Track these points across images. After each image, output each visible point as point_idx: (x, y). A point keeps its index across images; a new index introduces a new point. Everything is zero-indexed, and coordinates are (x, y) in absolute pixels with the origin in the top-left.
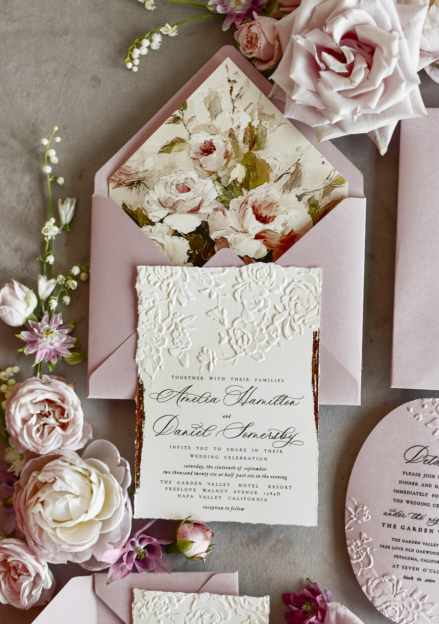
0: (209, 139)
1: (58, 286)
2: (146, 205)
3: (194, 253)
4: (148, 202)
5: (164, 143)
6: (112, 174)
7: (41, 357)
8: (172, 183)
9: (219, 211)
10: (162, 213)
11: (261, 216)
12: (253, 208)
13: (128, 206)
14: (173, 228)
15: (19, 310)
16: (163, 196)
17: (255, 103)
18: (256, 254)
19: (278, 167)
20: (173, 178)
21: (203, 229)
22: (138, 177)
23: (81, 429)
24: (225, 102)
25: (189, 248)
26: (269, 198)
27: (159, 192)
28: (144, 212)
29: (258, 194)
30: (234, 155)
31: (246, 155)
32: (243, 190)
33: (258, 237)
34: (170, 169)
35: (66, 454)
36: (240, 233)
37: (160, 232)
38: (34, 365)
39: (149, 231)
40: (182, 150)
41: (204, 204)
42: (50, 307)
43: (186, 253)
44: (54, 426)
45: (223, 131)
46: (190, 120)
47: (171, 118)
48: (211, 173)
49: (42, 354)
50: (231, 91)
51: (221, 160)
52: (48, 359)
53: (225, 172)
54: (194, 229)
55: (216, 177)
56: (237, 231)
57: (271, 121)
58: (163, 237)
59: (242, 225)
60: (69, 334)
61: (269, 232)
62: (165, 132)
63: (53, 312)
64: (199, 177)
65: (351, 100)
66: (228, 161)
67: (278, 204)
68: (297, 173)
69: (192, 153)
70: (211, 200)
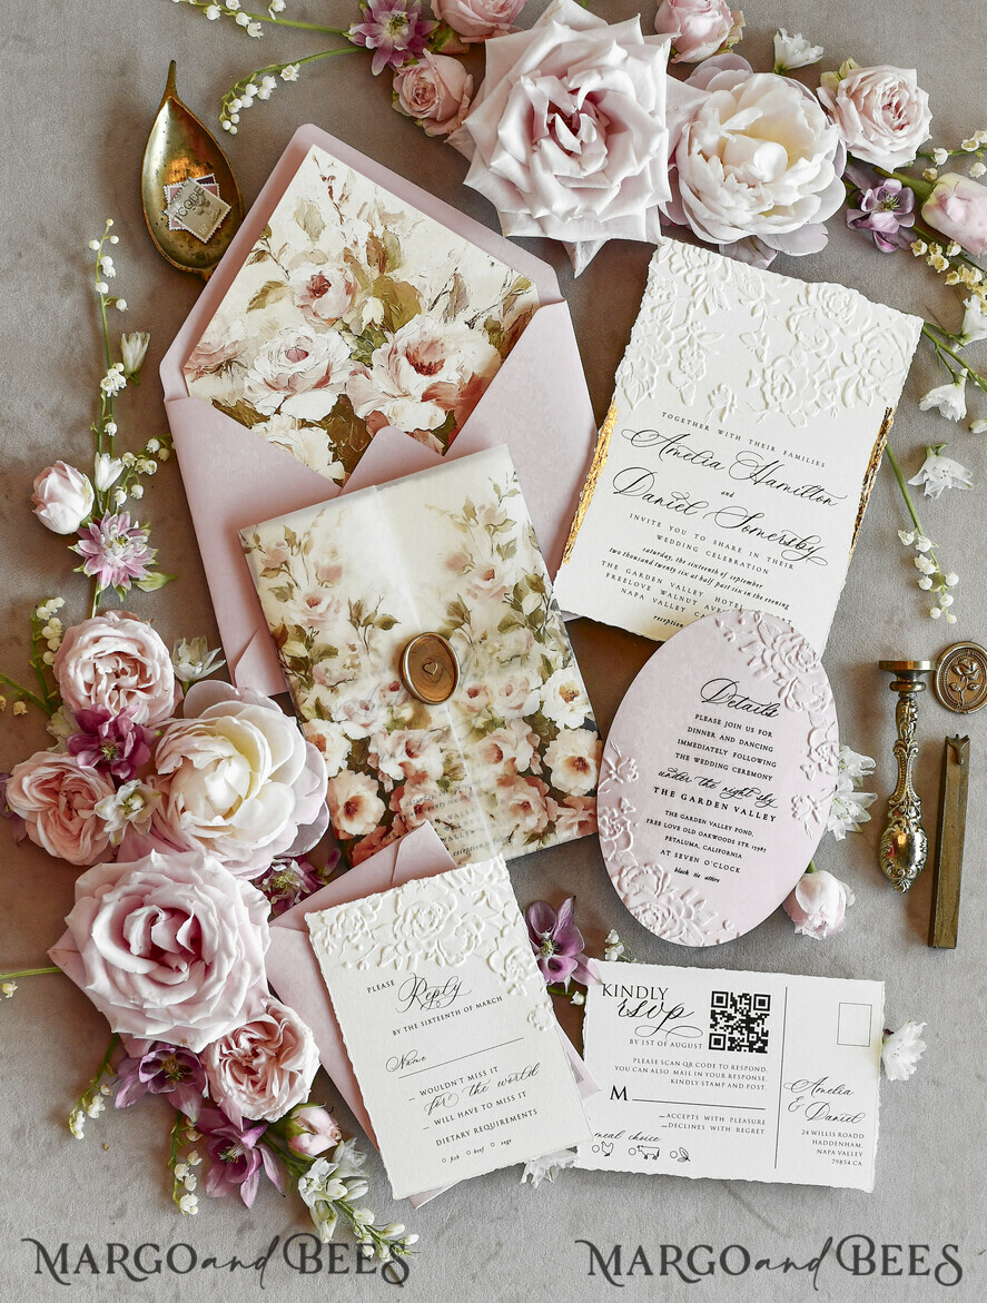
2: (248, 395)
3: (339, 445)
4: (250, 388)
5: (252, 296)
6: (185, 359)
8: (279, 351)
9: (359, 374)
10: (276, 398)
11: (423, 366)
12: (407, 357)
13: (222, 402)
14: (298, 418)
16: (270, 373)
17: (371, 202)
18: (430, 424)
19: (428, 288)
20: (279, 343)
21: (343, 407)
22: (225, 356)
24: (326, 210)
25: (329, 440)
26: (428, 335)
27: (262, 369)
28: (247, 405)
29: (408, 334)
30: (359, 287)
31: (376, 283)
32: (387, 333)
33: (426, 397)
34: (270, 330)
36: (398, 399)
37: (280, 427)
39: (264, 430)
40: (281, 298)
41: (334, 370)
43: (328, 449)
45: (334, 254)
46: (281, 252)
47: (252, 255)
48: (332, 322)
50: (331, 193)
51: (343, 299)
53: (353, 315)
54: (330, 411)
55: (341, 325)
56: (394, 397)
57: (400, 222)
58: (286, 434)
59: (399, 387)
61: (441, 386)
62: (250, 278)
64: (317, 331)
65: (570, 192)
66: (353, 297)
67: (442, 341)
68: (459, 288)
69: (296, 298)
70: (343, 361)
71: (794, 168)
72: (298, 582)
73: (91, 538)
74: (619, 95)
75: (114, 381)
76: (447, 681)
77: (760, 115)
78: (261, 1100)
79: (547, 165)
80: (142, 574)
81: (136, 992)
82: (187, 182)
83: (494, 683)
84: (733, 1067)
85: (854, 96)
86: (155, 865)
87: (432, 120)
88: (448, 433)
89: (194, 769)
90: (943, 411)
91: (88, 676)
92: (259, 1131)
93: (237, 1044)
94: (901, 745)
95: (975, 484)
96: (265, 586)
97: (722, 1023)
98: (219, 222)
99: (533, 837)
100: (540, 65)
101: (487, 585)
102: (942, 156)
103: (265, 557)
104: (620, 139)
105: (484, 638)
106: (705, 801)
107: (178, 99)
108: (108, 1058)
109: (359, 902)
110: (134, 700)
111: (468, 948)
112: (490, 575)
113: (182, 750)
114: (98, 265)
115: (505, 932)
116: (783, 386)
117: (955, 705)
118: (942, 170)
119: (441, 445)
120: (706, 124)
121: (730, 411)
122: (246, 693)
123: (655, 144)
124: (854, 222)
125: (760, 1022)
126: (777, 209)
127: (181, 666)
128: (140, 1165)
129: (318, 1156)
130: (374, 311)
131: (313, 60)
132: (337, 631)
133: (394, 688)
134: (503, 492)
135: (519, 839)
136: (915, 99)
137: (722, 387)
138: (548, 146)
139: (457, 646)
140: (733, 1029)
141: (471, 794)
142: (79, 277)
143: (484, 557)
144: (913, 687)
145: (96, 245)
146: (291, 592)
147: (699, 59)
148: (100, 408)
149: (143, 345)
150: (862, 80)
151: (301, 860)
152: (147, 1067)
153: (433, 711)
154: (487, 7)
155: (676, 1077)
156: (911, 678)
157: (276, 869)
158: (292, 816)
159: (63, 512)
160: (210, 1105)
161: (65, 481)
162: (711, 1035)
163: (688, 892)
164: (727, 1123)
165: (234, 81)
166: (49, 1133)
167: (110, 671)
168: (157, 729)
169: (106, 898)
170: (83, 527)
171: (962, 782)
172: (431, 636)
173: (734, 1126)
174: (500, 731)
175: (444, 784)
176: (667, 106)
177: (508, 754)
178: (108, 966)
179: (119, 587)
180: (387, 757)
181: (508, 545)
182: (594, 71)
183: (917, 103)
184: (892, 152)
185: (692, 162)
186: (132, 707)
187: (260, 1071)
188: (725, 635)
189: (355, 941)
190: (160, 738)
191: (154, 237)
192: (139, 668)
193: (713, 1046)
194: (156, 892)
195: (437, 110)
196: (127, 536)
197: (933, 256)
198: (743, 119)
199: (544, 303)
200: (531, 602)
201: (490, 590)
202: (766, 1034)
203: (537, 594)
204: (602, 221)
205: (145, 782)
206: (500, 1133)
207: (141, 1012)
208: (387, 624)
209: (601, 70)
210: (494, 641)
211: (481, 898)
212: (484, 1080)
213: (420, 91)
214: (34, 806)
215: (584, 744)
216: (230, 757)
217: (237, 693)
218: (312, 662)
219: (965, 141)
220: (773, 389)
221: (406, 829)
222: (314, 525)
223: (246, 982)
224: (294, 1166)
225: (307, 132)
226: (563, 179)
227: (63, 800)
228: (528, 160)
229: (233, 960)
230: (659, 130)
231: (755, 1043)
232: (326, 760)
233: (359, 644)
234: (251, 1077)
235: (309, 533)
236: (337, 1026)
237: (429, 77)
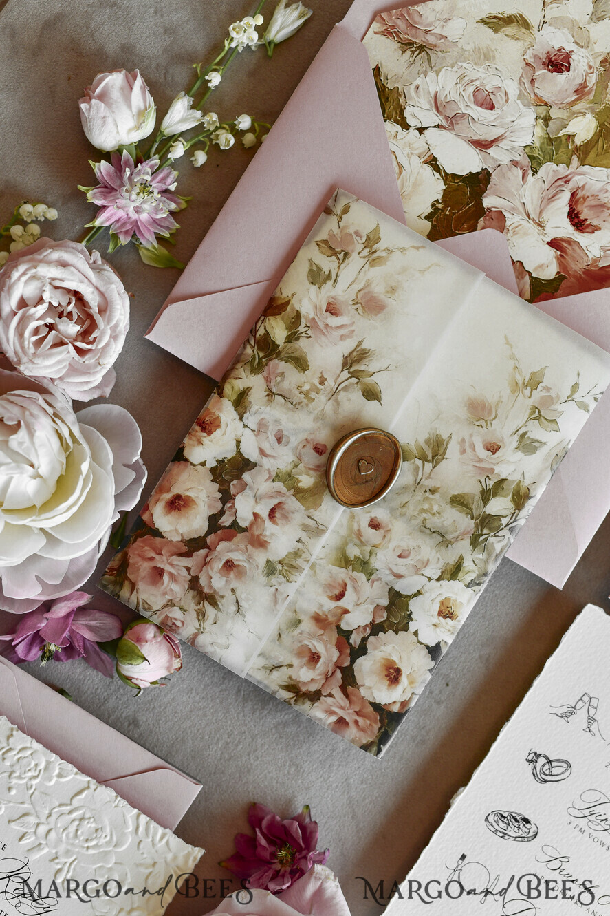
0: (568, 48)
1: (199, 128)
2: (411, 91)
3: (443, 210)
4: (417, 88)
5: (494, 12)
7: (108, 219)
8: (472, 81)
9: (519, 168)
10: (431, 118)
11: (577, 216)
12: (573, 195)
13: (383, 75)
14: (432, 151)
15: (119, 124)
16: (447, 92)
18: (536, 269)
20: (479, 75)
21: (479, 182)
22: (423, 39)
23: (104, 372)
25: (439, 197)
26: (605, 195)
27: (443, 82)
28: (402, 100)
29: (592, 177)
30: (591, 97)
32: (575, 158)
33: (554, 244)
34: (482, 57)
35: (58, 394)
36: (531, 221)
37: (409, 144)
38: (89, 225)
39: (394, 134)
40: (517, 39)
41: (501, 144)
42: (168, 151)
43: (431, 203)
44: (66, 340)
45: (597, 48)
48: (540, 102)
49: (112, 215)
51: (568, 93)
52: (116, 230)
53: (563, 114)
54: (464, 173)
55: (544, 113)
56: (528, 216)
58: (409, 156)
59: (541, 212)
60: (172, 213)
61: (576, 248)
63: (169, 162)
64: (520, 97)
66: (577, 100)
69: (530, 52)
70: (515, 144)
83: (399, 534)
88: (542, 290)
101: (482, 453)
103: (336, 230)
105: (434, 491)
112: (493, 449)
130: (583, 128)
133: (317, 449)
139: (405, 474)
153: (328, 503)
172: (393, 442)
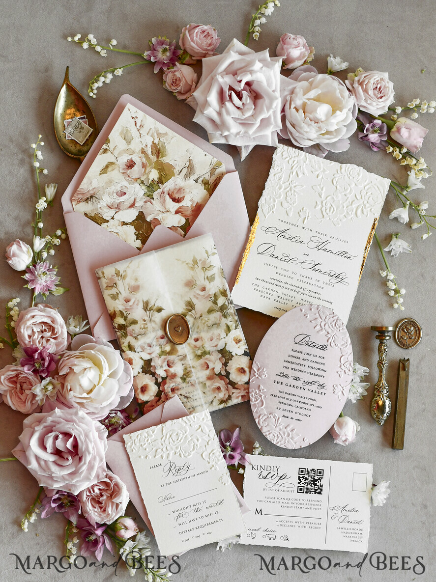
0: (129, 158)
2: (100, 211)
3: (139, 233)
4: (100, 208)
5: (101, 169)
6: (72, 196)
8: (113, 192)
9: (148, 202)
10: (112, 213)
11: (175, 199)
12: (169, 195)
13: (88, 213)
14: (121, 221)
16: (109, 201)
17: (153, 128)
18: (179, 224)
19: (178, 165)
20: (113, 188)
21: (141, 216)
22: (90, 194)
24: (134, 131)
25: (135, 231)
26: (177, 186)
27: (106, 200)
28: (99, 215)
29: (169, 185)
30: (148, 164)
31: (156, 163)
32: (160, 185)
33: (177, 212)
34: (109, 183)
36: (165, 213)
37: (113, 225)
39: (107, 226)
40: (114, 169)
41: (137, 200)
43: (134, 234)
45: (137, 150)
46: (114, 149)
47: (101, 151)
48: (136, 180)
50: (136, 124)
51: (141, 170)
53: (145, 177)
54: (135, 218)
55: (140, 182)
56: (163, 212)
57: (165, 137)
58: (116, 228)
59: (165, 208)
61: (183, 207)
62: (101, 160)
64: (130, 183)
65: (238, 125)
66: (145, 169)
67: (184, 188)
68: (191, 166)
69: (121, 170)
70: (140, 197)
71: (335, 115)
72: (121, 292)
73: (32, 273)
74: (259, 82)
75: (42, 205)
76: (185, 334)
77: (320, 92)
78: (104, 515)
79: (228, 113)
80: (54, 288)
81: (49, 469)
82: (74, 119)
83: (206, 336)
84: (307, 500)
85: (361, 84)
86: (58, 414)
87: (180, 93)
88: (186, 228)
89: (75, 373)
90: (399, 219)
91: (30, 332)
92: (103, 528)
93: (94, 491)
94: (380, 362)
95: (413, 250)
96: (107, 294)
97: (303, 481)
98: (88, 136)
99: (222, 402)
100: (226, 69)
101: (202, 293)
102: (399, 110)
103: (106, 281)
104: (260, 102)
105: (201, 316)
106: (295, 387)
107: (70, 83)
108: (38, 497)
109: (146, 430)
110: (49, 343)
111: (194, 450)
112: (204, 289)
113: (69, 364)
114: (35, 154)
115: (209, 443)
116: (330, 208)
117: (404, 345)
118: (399, 116)
119: (183, 233)
120: (297, 96)
121: (308, 219)
122: (98, 339)
123: (274, 105)
124: (362, 138)
125: (319, 481)
126: (328, 133)
127: (70, 328)
128: (52, 543)
129: (129, 539)
130: (154, 175)
131: (128, 66)
132: (138, 313)
133: (162, 338)
134: (210, 253)
135: (216, 403)
136: (387, 85)
137: (304, 209)
138: (228, 104)
139: (190, 320)
140: (308, 484)
141: (195, 383)
142: (27, 160)
143: (201, 281)
144: (385, 338)
145: (34, 146)
146: (118, 296)
147: (295, 67)
148: (36, 216)
149: (54, 189)
150: (365, 77)
151: (122, 411)
152: (55, 501)
153: (179, 348)
154: (203, 44)
155: (283, 505)
156: (385, 334)
157: (111, 415)
158: (117, 393)
159: (19, 261)
160: (82, 517)
161: (20, 248)
162: (298, 486)
163: (288, 426)
164: (305, 524)
165: (95, 75)
166: (13, 529)
167: (39, 330)
168: (59, 355)
169: (36, 428)
170: (28, 267)
171: (406, 378)
172: (178, 315)
173: (308, 526)
174: (208, 356)
175: (184, 379)
176: (280, 88)
177: (211, 366)
178: (37, 458)
179: (44, 294)
180: (159, 367)
181: (211, 276)
182: (248, 73)
183: (388, 87)
184: (377, 108)
185: (291, 112)
186: (47, 346)
187: (103, 503)
188: (305, 315)
189: (144, 446)
190: (60, 359)
191: (59, 143)
192: (52, 329)
193: (299, 491)
194: (58, 426)
195: (181, 89)
196: (47, 272)
197: (395, 153)
198: (313, 94)
199: (228, 172)
200: (221, 301)
201: (204, 296)
202: (322, 486)
203: (224, 298)
204: (252, 137)
205: (53, 378)
206: (208, 529)
207: (51, 478)
208: (159, 310)
209: (251, 72)
210: (205, 317)
211: (199, 428)
212: (200, 506)
213: (174, 81)
214: (6, 388)
215: (244, 362)
216: (90, 368)
217: (94, 340)
218: (127, 327)
219: (409, 104)
220: (326, 210)
221: (167, 398)
222: (128, 267)
223: (97, 465)
224: (119, 543)
225: (126, 98)
226: (235, 119)
227: (19, 386)
228: (220, 111)
229: (91, 455)
230: (276, 99)
231: (317, 490)
232: (133, 369)
233: (147, 319)
234: (100, 505)
235: (125, 271)
236: (137, 483)
237: (178, 74)
